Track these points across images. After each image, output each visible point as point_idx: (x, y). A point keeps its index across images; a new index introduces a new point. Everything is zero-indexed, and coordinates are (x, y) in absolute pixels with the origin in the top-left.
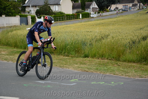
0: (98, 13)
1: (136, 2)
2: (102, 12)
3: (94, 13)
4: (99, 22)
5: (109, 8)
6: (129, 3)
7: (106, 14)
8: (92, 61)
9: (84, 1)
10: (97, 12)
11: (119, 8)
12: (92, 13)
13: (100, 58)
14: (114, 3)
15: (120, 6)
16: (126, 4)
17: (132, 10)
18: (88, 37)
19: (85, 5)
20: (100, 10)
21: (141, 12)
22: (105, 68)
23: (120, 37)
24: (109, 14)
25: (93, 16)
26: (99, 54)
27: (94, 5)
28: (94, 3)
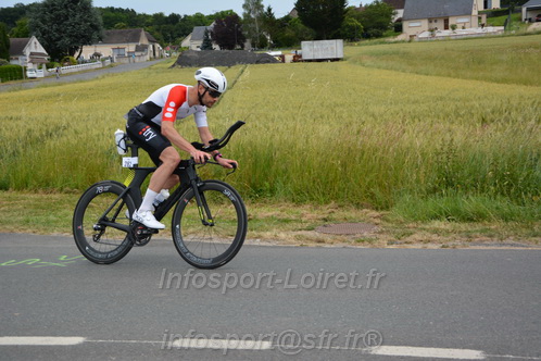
0: (48, 68)
1: (144, 41)
2: (57, 64)
3: (36, 67)
4: (47, 91)
5: (77, 54)
6: (128, 42)
7: (69, 71)
8: (17, 199)
9: (5, 35)
10: (44, 66)
11: (104, 56)
12: (30, 66)
13: (40, 191)
14: (88, 41)
15: (106, 50)
16: (121, 46)
17: (137, 60)
18: (8, 134)
19: (8, 46)
20: (52, 60)
21: (159, 64)
22: (52, 217)
23: (95, 132)
24: (76, 70)
25: (34, 75)
26: (37, 180)
27: (35, 46)
28: (34, 40)
